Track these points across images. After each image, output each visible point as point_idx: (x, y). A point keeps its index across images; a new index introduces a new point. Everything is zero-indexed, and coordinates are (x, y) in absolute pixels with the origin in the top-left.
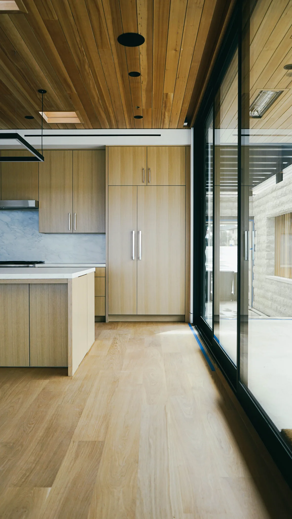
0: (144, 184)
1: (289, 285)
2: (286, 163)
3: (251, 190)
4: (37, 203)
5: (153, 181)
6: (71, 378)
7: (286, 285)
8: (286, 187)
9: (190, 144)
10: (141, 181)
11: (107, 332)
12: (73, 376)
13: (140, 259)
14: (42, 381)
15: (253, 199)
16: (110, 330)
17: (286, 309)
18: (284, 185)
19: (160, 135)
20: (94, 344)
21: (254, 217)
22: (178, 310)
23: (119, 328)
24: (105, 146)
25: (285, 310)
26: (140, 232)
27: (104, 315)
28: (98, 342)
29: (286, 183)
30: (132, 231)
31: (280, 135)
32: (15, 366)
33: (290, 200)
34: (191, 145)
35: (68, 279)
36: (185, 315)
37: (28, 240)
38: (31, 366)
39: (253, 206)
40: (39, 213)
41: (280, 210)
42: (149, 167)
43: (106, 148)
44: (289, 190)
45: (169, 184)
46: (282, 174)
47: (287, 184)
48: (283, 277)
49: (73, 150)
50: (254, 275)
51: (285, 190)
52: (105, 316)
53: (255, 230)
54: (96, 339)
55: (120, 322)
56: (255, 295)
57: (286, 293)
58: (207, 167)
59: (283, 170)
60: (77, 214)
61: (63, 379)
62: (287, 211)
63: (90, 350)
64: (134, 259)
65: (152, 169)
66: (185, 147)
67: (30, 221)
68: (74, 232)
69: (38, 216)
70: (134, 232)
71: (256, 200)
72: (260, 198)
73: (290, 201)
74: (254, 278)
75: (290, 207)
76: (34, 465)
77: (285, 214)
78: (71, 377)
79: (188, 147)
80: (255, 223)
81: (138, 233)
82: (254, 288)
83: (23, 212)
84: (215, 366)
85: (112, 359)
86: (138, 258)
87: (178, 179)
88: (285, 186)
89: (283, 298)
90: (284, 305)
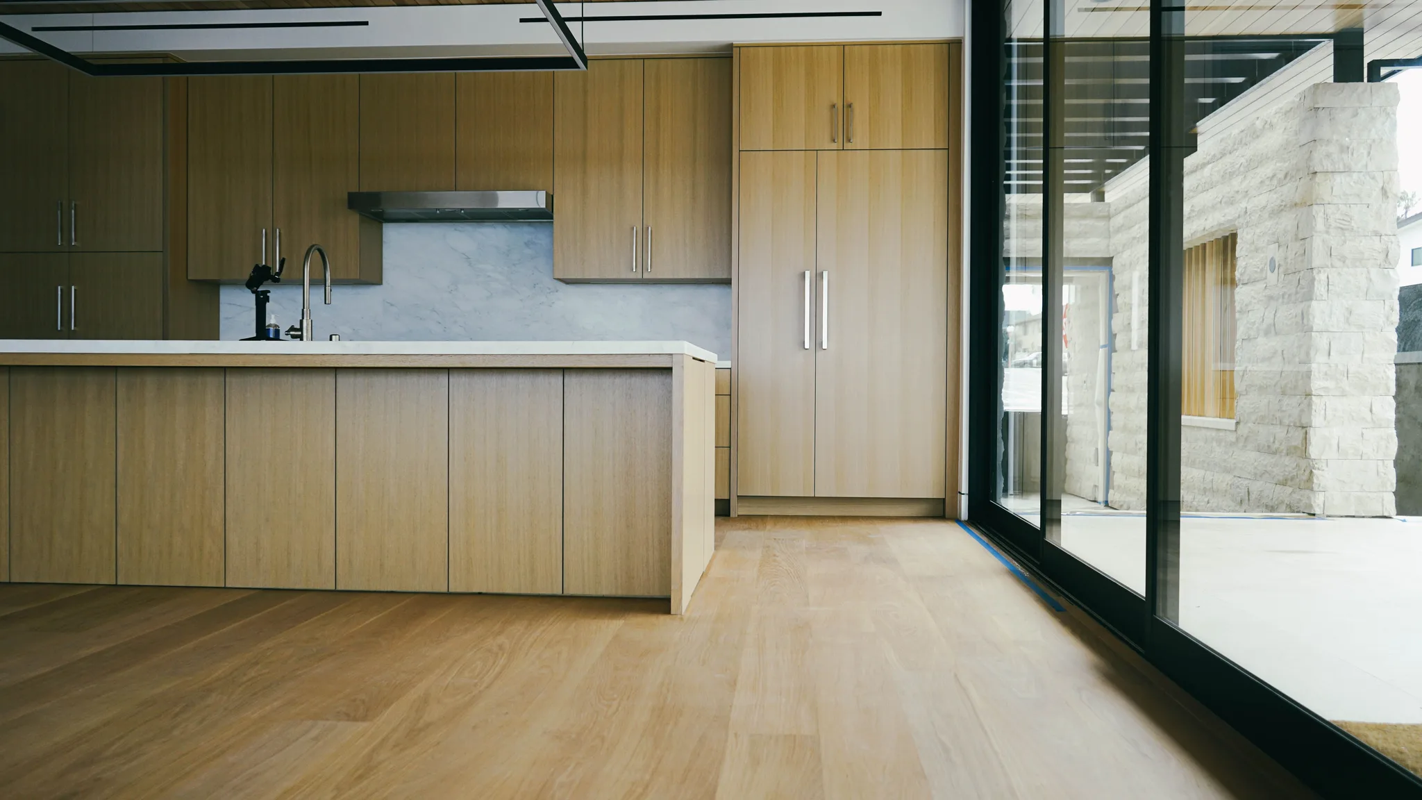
0: (834, 146)
1: (1221, 434)
2: (1210, 100)
3: (1102, 190)
4: (550, 199)
5: (860, 138)
6: (682, 619)
7: (1214, 434)
8: (1210, 166)
9: (962, 35)
10: (827, 137)
11: (738, 535)
12: (683, 614)
13: (825, 346)
14: (606, 621)
15: (1109, 211)
16: (747, 531)
17: (1211, 501)
18: (1205, 161)
19: (879, 14)
20: (714, 557)
21: (1112, 258)
22: (927, 486)
23: (768, 527)
24: (730, 46)
25: (1208, 503)
26: (825, 274)
27: (727, 498)
28: (723, 553)
29: (1212, 153)
30: (803, 271)
31: (1211, 7)
32: (523, 591)
33: (1224, 200)
34: (964, 38)
35: (671, 354)
36: (944, 499)
37: (521, 300)
38: (566, 593)
39: (1109, 228)
40: (553, 227)
41: (1192, 231)
42: (849, 99)
43: (734, 49)
44: (1222, 173)
45: (903, 146)
46: (1195, 136)
47: (1214, 155)
48: (1200, 416)
49: (644, 58)
50: (1113, 417)
51: (1209, 175)
52: (729, 501)
53: (1116, 293)
54: (716, 547)
55: (769, 519)
56: (1114, 472)
57: (1213, 455)
58: (1007, 99)
59: (1198, 124)
60: (653, 230)
61: (663, 619)
62: (1213, 230)
63: (709, 567)
64: (807, 346)
65: (856, 106)
66: (945, 46)
67: (528, 251)
68: (646, 276)
69: (552, 235)
70: (808, 274)
71: (1120, 213)
72: (1133, 204)
73: (1225, 203)
74: (1113, 424)
75: (1223, 219)
76: (647, 777)
77: (1205, 244)
78: (679, 616)
79: (954, 45)
80: (1116, 276)
81: (818, 277)
82: (1112, 452)
83: (508, 226)
84: (1062, 601)
85: (774, 585)
86: (817, 343)
87: (928, 131)
88: (1209, 163)
89: (1202, 472)
90: (1205, 490)
